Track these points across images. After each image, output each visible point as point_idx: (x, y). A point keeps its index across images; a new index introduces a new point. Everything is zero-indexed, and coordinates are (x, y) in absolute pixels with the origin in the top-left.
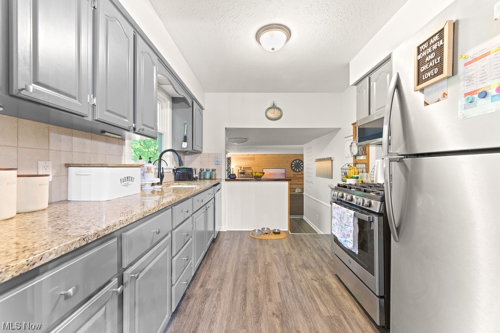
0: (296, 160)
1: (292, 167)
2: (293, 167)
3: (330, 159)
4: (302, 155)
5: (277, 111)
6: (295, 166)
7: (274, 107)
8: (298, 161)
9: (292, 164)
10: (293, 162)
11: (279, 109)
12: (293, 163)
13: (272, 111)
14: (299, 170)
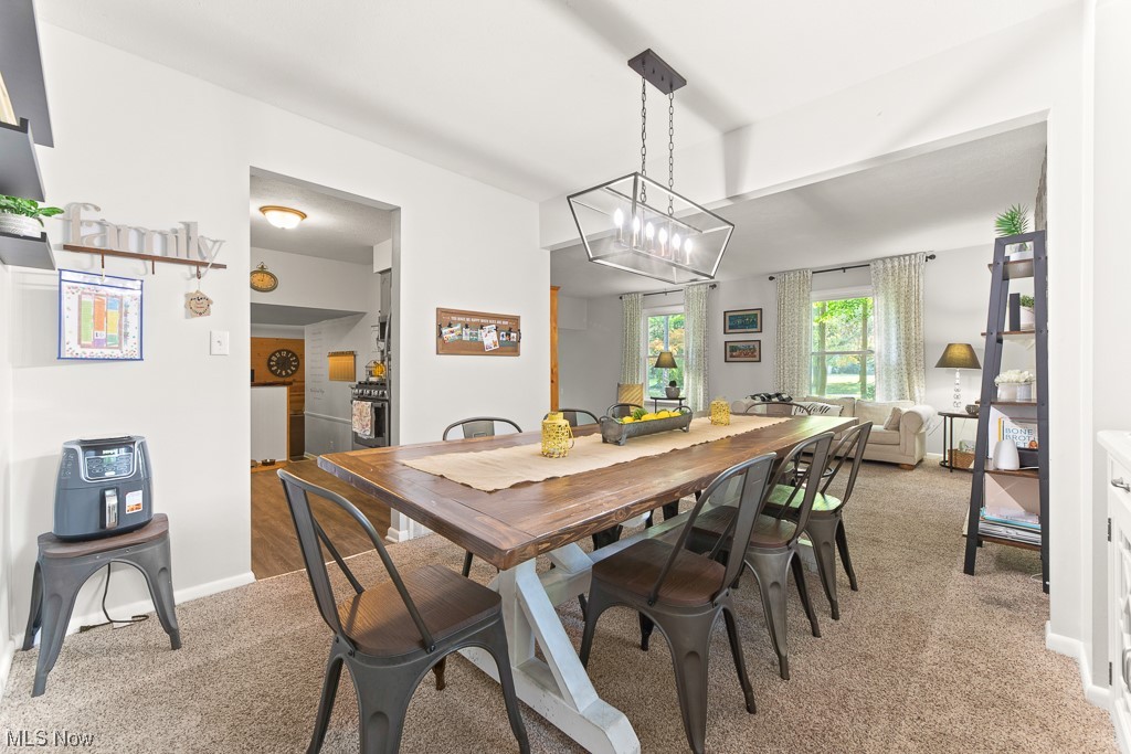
0: (280, 352)
1: (270, 366)
2: (273, 366)
3: (352, 354)
4: (302, 342)
5: (267, 278)
6: (277, 364)
7: (262, 270)
8: (284, 354)
9: (270, 360)
10: (274, 354)
11: (272, 276)
12: (274, 358)
13: (259, 276)
14: (287, 373)
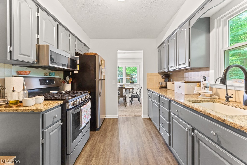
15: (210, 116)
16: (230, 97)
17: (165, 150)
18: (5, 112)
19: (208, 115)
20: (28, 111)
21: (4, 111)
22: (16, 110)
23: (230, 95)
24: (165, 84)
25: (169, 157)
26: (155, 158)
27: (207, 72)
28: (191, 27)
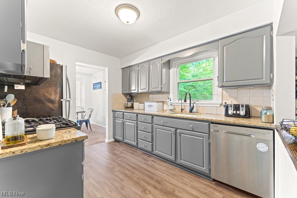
15: (189, 118)
16: (183, 110)
17: (147, 157)
18: (24, 152)
19: (187, 118)
20: (68, 142)
21: (22, 151)
22: (48, 145)
23: (183, 108)
24: (131, 105)
25: (153, 159)
26: (146, 164)
27: (168, 95)
28: (163, 63)
